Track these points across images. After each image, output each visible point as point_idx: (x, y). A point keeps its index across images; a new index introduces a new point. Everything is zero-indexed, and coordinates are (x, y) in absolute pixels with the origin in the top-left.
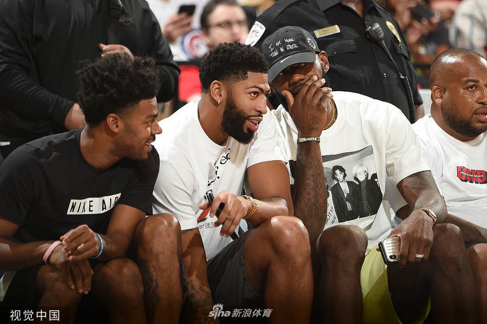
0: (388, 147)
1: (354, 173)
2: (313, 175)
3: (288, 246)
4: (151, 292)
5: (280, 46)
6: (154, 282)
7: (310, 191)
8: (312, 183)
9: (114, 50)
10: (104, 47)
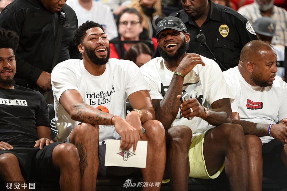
0: (209, 81)
1: (191, 94)
2: (175, 92)
3: (154, 135)
4: (83, 160)
5: (165, 22)
6: (85, 155)
7: (172, 100)
8: (174, 96)
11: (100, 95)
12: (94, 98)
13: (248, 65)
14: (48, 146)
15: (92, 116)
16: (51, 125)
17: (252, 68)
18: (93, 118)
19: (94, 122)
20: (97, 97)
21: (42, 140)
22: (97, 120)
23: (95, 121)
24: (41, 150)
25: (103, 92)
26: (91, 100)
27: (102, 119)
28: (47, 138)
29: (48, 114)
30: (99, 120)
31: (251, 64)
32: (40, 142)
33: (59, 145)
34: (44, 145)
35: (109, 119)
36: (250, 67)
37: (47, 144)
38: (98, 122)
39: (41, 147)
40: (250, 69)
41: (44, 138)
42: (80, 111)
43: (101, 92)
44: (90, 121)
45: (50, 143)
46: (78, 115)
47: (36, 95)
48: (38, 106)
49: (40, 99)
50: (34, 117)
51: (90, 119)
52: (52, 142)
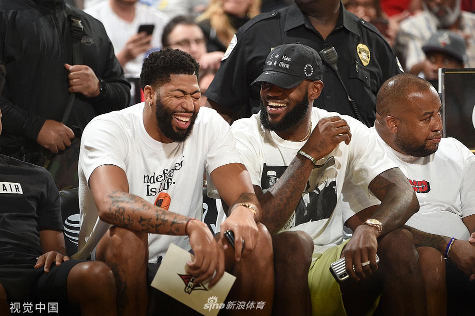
7: (284, 198)
9: (80, 70)
10: (71, 67)
11: (163, 175)
12: (154, 182)
13: (388, 121)
14: (60, 265)
15: (146, 218)
16: (66, 229)
17: (396, 126)
18: (149, 221)
19: (150, 227)
20: (158, 180)
21: (49, 255)
22: (156, 225)
23: (152, 226)
24: (47, 273)
25: (167, 170)
26: (148, 186)
27: (167, 223)
28: (57, 251)
29: (60, 208)
30: (160, 224)
31: (393, 120)
32: (45, 258)
33: (80, 264)
34: (52, 264)
35: (182, 223)
36: (392, 124)
37: (57, 263)
38: (158, 228)
39: (46, 268)
40: (392, 128)
41: (51, 252)
42: (122, 208)
43: (164, 171)
44: (143, 226)
45: (63, 261)
46: (117, 214)
47: (38, 173)
48: (42, 193)
49: (46, 181)
50: (34, 214)
51: (143, 223)
52: (66, 258)
